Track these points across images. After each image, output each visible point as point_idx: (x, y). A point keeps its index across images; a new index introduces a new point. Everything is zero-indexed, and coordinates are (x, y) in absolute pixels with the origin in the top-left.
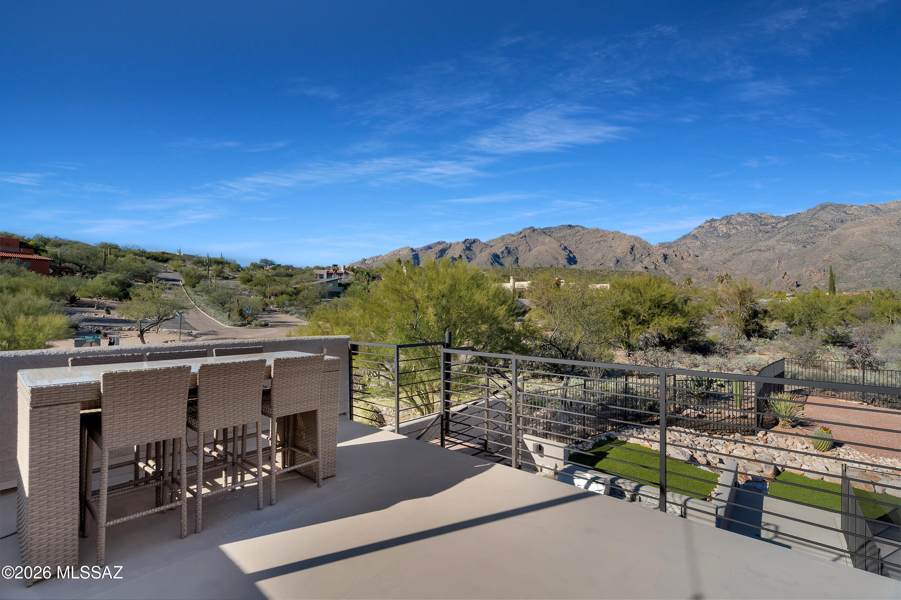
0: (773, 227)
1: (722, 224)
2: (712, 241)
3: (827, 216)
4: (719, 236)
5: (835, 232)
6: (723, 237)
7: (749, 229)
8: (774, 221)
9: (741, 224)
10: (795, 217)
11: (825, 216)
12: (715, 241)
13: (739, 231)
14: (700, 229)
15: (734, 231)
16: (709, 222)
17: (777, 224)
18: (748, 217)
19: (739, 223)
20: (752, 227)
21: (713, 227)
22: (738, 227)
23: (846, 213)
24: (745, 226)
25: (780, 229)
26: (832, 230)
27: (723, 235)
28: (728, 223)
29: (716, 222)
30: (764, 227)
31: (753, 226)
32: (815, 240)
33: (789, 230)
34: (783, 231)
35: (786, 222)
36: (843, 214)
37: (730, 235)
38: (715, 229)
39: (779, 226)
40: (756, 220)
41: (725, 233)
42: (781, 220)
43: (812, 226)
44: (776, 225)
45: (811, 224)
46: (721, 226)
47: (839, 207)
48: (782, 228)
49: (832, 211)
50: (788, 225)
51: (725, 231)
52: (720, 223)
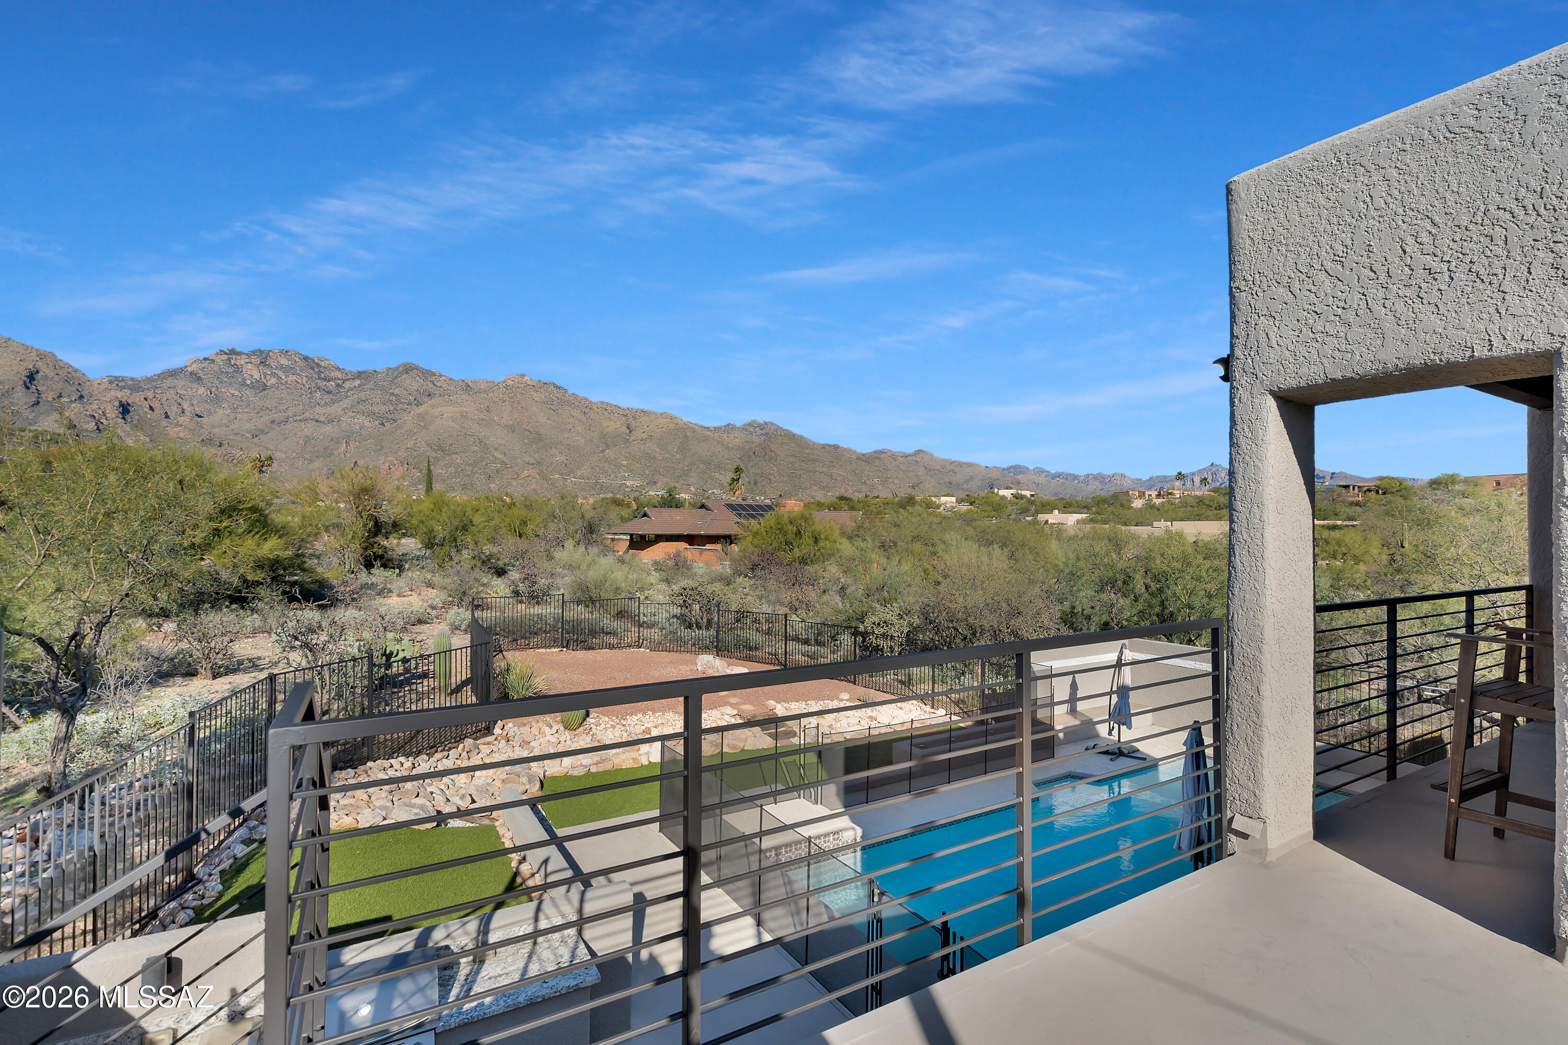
0: (338, 385)
1: (251, 363)
2: (232, 392)
3: (412, 383)
4: (244, 384)
5: (421, 409)
6: (252, 386)
7: (299, 381)
8: (340, 376)
9: (287, 370)
10: (370, 377)
11: (409, 383)
12: (236, 393)
13: (283, 382)
14: (206, 364)
15: (273, 381)
16: (226, 354)
17: (344, 381)
18: (297, 360)
19: (281, 367)
20: (305, 379)
21: (233, 366)
22: (280, 374)
23: (434, 385)
24: (293, 374)
25: (348, 391)
26: (418, 406)
27: (252, 383)
28: (262, 362)
29: (239, 357)
30: (325, 383)
31: (306, 376)
32: (396, 416)
33: (362, 395)
34: (353, 394)
35: (358, 382)
36: (431, 385)
37: (267, 386)
38: (238, 369)
39: (347, 385)
40: (312, 368)
41: (257, 381)
42: (349, 376)
43: (393, 394)
44: (343, 383)
45: (392, 391)
46: (249, 366)
47: (427, 374)
48: (352, 390)
49: (418, 378)
50: (360, 386)
51: (256, 376)
52: (247, 360)
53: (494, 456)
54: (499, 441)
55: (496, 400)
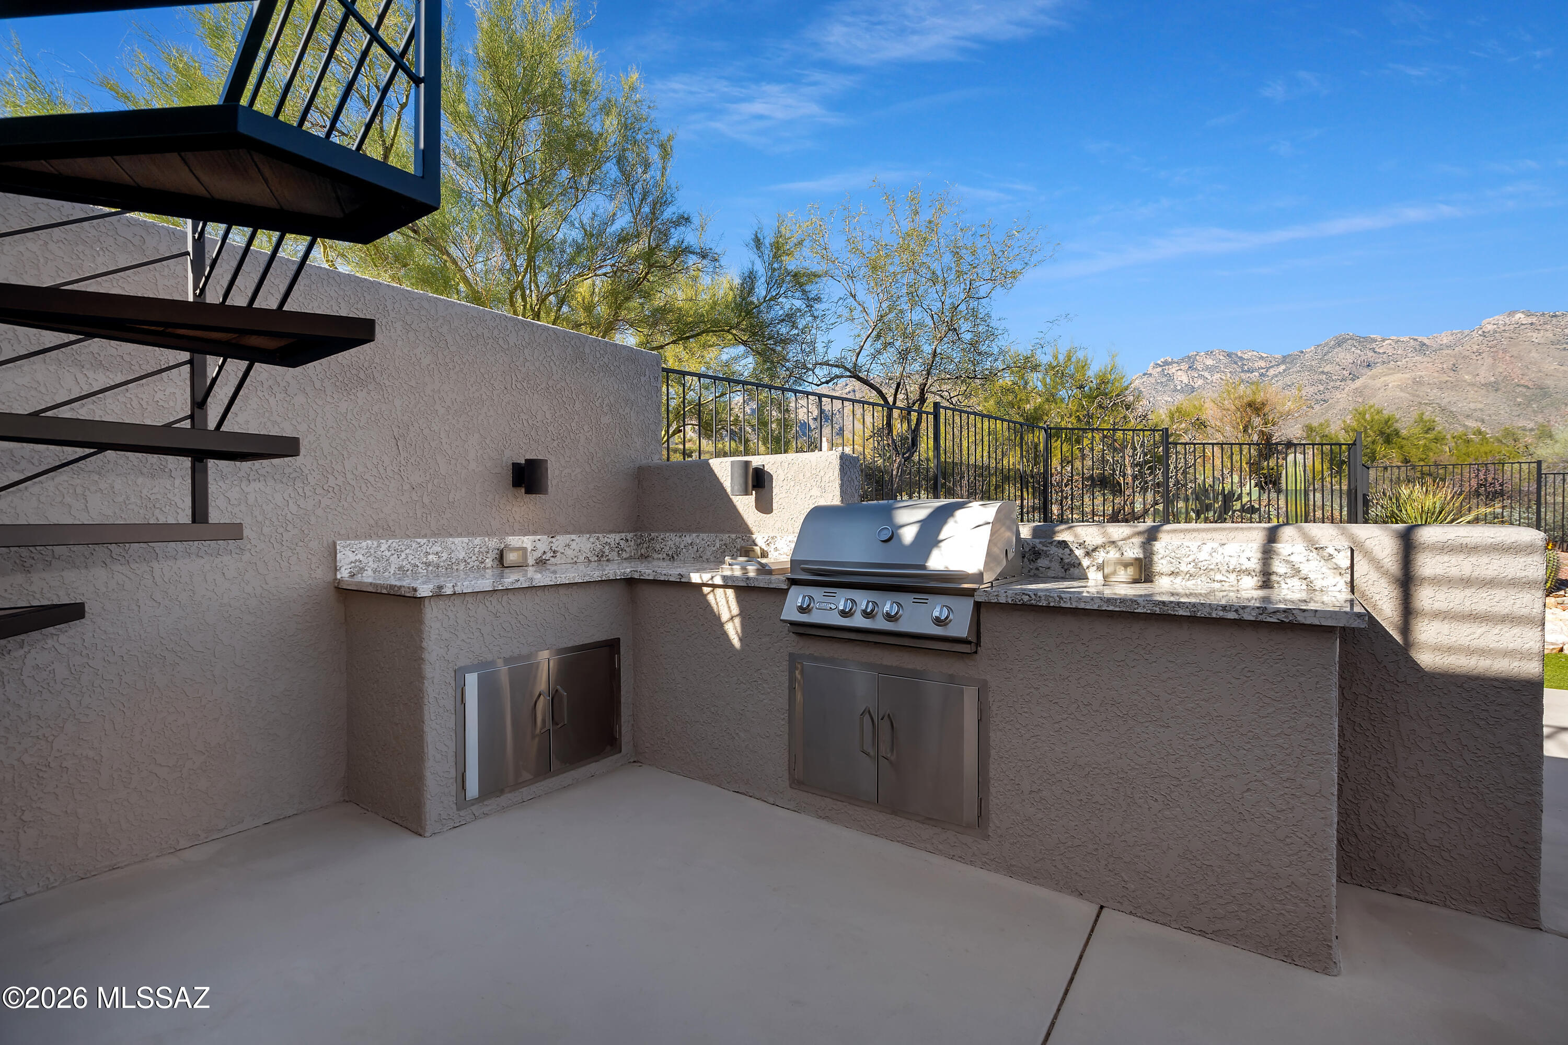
0: (1262, 375)
1: (1181, 370)
2: (1166, 399)
3: (1345, 356)
4: (1175, 390)
5: (1358, 383)
6: (1182, 391)
7: (1224, 378)
8: (1262, 364)
9: (1210, 369)
10: (1297, 359)
11: (1342, 357)
12: (1169, 399)
13: (1209, 381)
14: (1145, 378)
15: (1200, 382)
16: (1161, 366)
17: (1268, 369)
18: (1221, 357)
19: (1207, 368)
20: (1229, 375)
21: (1166, 376)
22: (1206, 374)
23: (1375, 352)
24: (1218, 372)
25: (1272, 378)
26: (1354, 380)
27: (1182, 387)
28: (1190, 367)
29: (1171, 367)
30: (1248, 375)
31: (1230, 372)
32: (1328, 395)
33: (1288, 380)
34: (1277, 381)
35: (1283, 367)
36: (1370, 354)
37: (1194, 388)
38: (1170, 378)
39: (1271, 372)
40: (1236, 363)
41: (1186, 385)
42: (1274, 363)
43: (1323, 372)
44: (1267, 371)
45: (1321, 369)
46: (1180, 373)
47: (1364, 342)
48: (1276, 376)
49: (1353, 349)
50: (1284, 371)
51: (1186, 381)
52: (1178, 368)
53: (1465, 426)
54: (1472, 406)
55: (1467, 353)
